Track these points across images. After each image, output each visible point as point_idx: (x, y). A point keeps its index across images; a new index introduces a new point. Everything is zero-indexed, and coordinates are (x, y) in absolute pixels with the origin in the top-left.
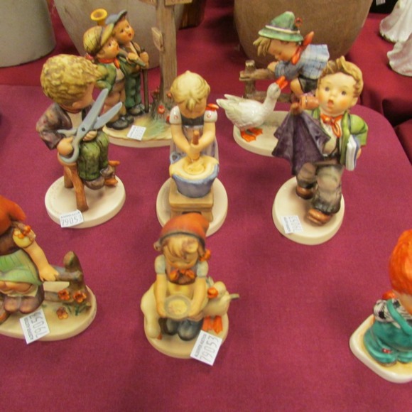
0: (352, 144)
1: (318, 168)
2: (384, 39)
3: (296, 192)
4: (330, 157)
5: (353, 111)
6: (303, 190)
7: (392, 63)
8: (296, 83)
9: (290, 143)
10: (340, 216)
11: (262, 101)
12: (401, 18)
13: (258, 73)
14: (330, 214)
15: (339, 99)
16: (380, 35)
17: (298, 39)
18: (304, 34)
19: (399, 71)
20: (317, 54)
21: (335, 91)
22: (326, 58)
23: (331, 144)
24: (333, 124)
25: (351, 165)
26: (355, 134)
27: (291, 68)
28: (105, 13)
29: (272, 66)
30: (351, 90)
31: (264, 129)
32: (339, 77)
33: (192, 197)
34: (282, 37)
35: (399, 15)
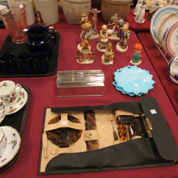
0: (128, 35)
1: (123, 39)
2: (133, 14)
3: (120, 45)
4: (125, 37)
5: (128, 29)
6: (121, 44)
7: (135, 20)
8: (118, 26)
9: (120, 34)
10: (127, 47)
11: (112, 29)
12: (137, 10)
13: (111, 24)
14: (126, 47)
15: (126, 28)
16: (132, 14)
17: (118, 18)
18: (119, 17)
19: (137, 22)
20: (121, 21)
21: (125, 27)
22: (123, 21)
23: (125, 35)
24: (125, 32)
25: (128, 38)
26: (129, 33)
27: (117, 23)
28: (85, 15)
29: (113, 23)
30: (128, 26)
31: (112, 35)
32: (126, 25)
33: (104, 45)
34: (115, 18)
35: (136, 9)
